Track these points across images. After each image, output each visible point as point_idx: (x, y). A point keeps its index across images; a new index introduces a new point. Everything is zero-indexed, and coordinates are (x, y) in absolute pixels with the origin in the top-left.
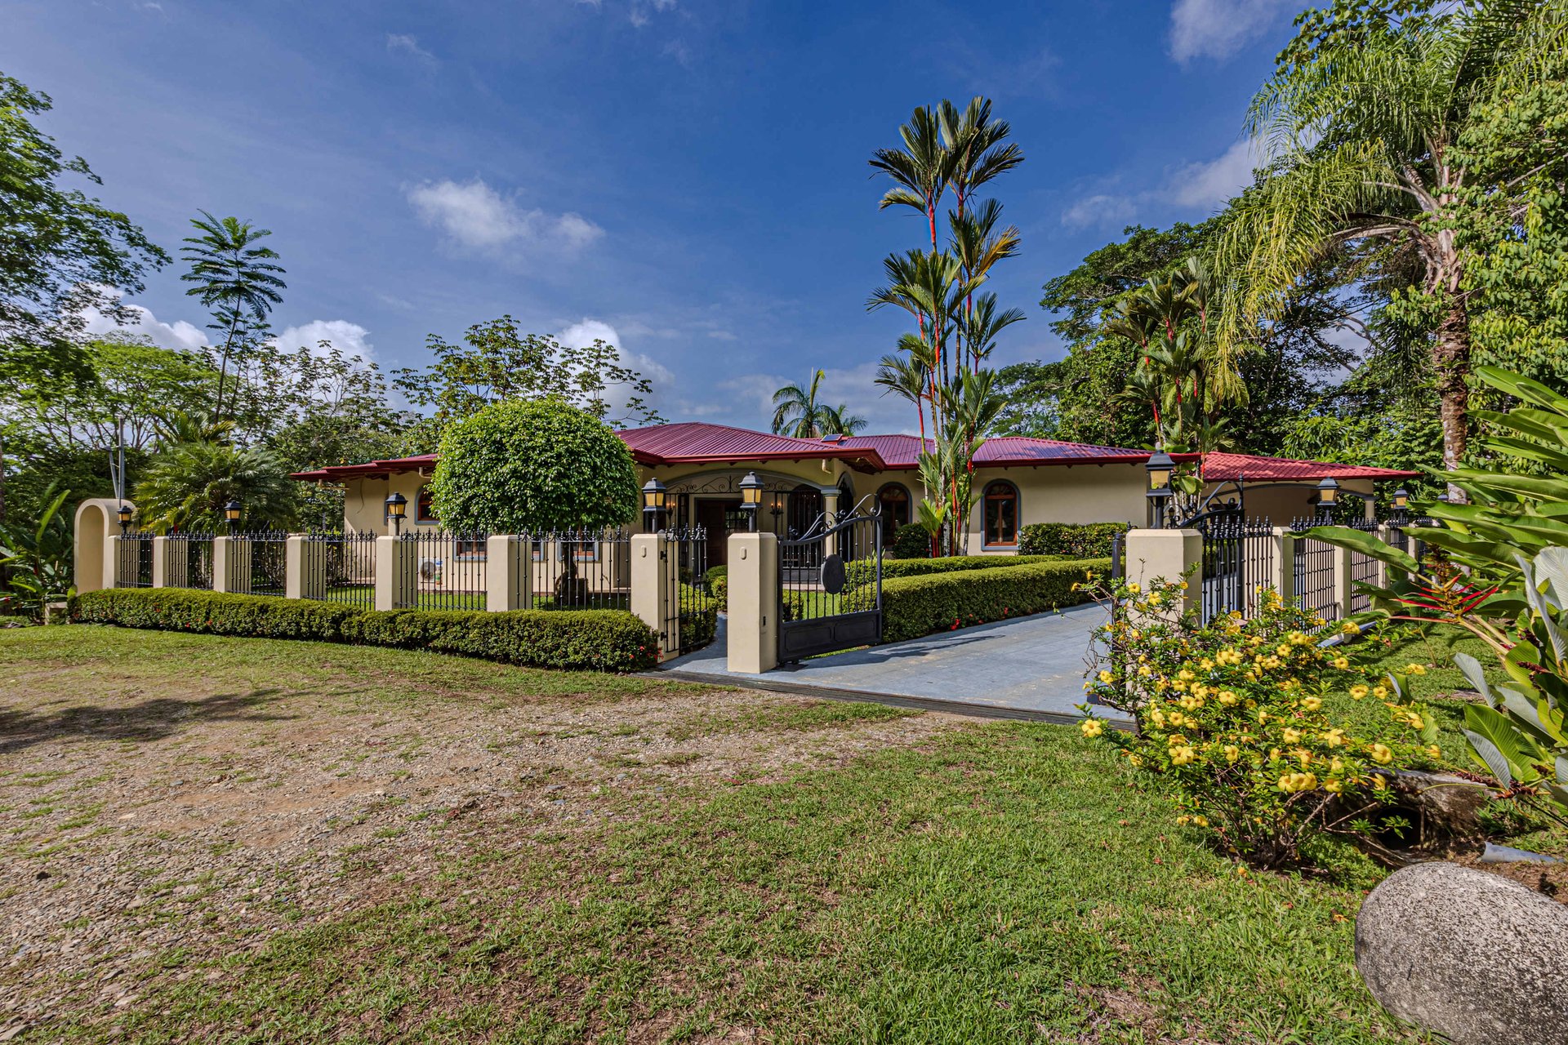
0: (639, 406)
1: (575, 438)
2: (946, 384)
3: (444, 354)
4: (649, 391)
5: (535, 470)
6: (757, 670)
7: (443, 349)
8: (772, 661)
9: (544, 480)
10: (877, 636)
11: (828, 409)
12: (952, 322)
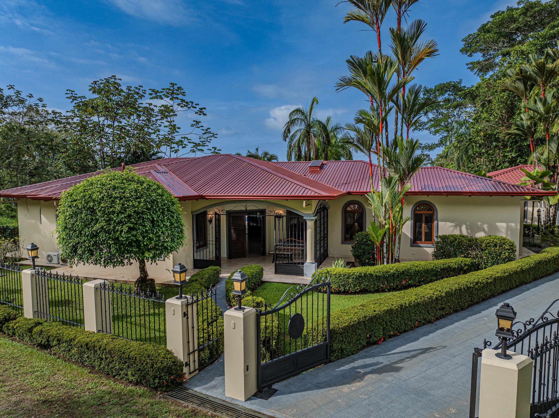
0: (198, 126)
1: (139, 203)
2: (388, 146)
3: (76, 101)
4: (205, 115)
5: (114, 227)
6: (243, 399)
7: (75, 99)
8: (254, 390)
9: (121, 234)
10: (327, 358)
11: (320, 123)
12: (391, 104)
